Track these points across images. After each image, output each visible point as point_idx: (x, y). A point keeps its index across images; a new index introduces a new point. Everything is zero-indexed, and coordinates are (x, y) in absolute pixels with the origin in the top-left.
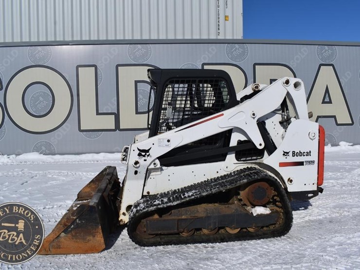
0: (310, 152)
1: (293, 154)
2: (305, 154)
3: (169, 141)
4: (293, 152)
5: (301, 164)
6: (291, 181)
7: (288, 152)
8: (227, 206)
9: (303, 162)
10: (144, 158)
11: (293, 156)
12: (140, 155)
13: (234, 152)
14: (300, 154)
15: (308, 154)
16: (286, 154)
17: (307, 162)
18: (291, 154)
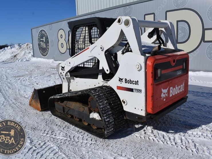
0: (138, 82)
1: (125, 81)
2: (134, 82)
3: (70, 63)
4: (125, 79)
5: (131, 90)
6: (124, 102)
7: (122, 78)
8: (84, 107)
9: (133, 89)
10: (63, 71)
11: (125, 83)
12: (62, 69)
13: (101, 73)
14: (130, 82)
15: (136, 83)
16: (121, 80)
17: (136, 89)
18: (124, 80)
